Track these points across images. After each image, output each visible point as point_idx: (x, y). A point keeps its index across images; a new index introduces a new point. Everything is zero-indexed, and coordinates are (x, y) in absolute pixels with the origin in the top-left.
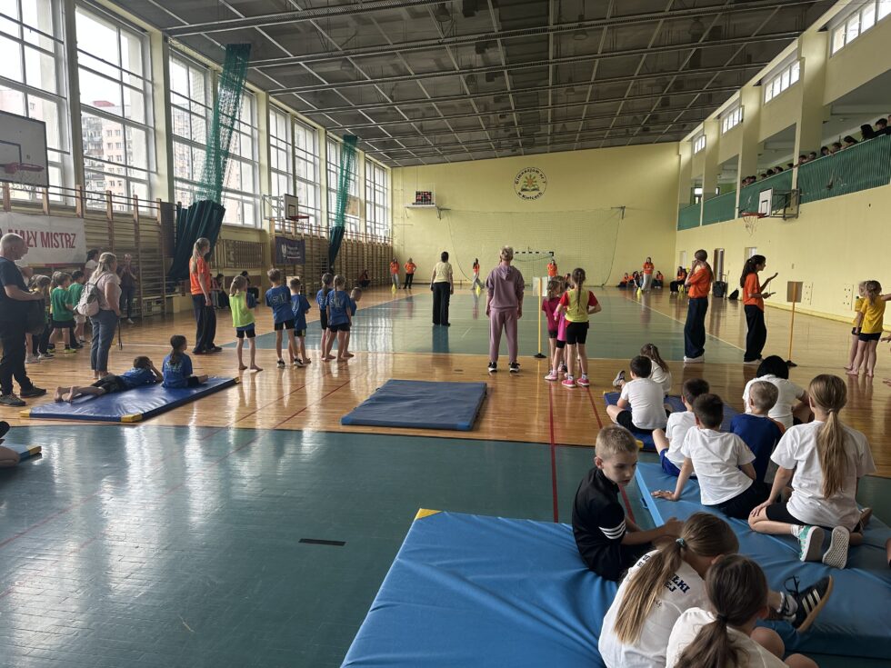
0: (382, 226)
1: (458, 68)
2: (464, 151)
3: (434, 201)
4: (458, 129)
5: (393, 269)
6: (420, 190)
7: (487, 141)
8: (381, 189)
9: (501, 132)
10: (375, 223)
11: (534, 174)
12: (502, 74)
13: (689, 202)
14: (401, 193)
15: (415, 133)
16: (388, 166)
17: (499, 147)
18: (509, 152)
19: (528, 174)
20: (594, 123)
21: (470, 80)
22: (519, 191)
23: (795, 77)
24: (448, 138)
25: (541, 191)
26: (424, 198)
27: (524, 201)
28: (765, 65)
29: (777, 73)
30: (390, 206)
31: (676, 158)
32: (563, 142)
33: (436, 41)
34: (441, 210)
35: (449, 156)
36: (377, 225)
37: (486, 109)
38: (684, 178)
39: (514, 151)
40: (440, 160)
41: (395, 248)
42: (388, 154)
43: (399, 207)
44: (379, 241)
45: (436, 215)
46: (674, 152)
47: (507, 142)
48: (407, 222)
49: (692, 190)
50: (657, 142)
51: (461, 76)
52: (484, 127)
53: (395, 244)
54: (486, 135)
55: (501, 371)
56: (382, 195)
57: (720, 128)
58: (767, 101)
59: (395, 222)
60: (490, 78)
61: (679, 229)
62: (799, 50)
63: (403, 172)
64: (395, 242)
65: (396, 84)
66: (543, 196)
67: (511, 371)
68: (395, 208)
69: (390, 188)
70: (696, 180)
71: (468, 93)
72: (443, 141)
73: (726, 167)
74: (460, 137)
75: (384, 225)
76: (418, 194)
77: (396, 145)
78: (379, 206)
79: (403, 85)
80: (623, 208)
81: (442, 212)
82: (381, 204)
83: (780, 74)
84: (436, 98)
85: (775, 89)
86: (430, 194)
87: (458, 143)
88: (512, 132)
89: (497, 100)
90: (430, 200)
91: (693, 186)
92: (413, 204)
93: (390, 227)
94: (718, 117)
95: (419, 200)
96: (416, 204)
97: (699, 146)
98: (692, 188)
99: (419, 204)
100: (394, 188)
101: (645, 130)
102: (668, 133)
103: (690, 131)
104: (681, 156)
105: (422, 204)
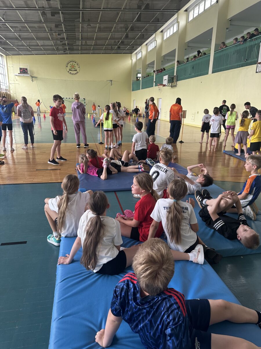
0: (4, 84)
2: (42, 50)
4: (38, 39)
7: (52, 45)
9: (59, 42)
11: (74, 63)
14: (12, 68)
15: (17, 39)
17: (58, 49)
18: (62, 52)
20: (99, 42)
21: (44, 14)
22: (68, 70)
23: (175, 30)
24: (33, 42)
25: (78, 71)
26: (24, 71)
27: (70, 75)
28: (165, 24)
29: (168, 28)
30: (7, 74)
32: (85, 50)
34: (33, 77)
35: (34, 52)
37: (51, 30)
38: (133, 70)
39: (65, 52)
40: (30, 53)
42: (3, 48)
44: (3, 91)
45: (30, 79)
46: (130, 58)
47: (61, 47)
50: (123, 53)
51: (39, 11)
52: (51, 39)
54: (51, 43)
57: (147, 49)
58: (164, 39)
60: (53, 14)
61: (132, 91)
62: (177, 18)
65: (5, 12)
67: (85, 147)
68: (9, 75)
70: (138, 71)
71: (43, 21)
72: (30, 44)
73: (149, 66)
74: (40, 43)
76: (20, 69)
77: (8, 44)
79: (9, 12)
80: (111, 81)
81: (33, 78)
82: (3, 73)
83: (170, 28)
84: (27, 22)
85: (168, 34)
86: (27, 69)
87: (38, 45)
88: (63, 43)
89: (57, 26)
90: (27, 72)
91: (137, 73)
92: (19, 74)
93: (8, 84)
94: (146, 44)
95: (22, 72)
96: (20, 74)
97: (139, 56)
98: (137, 74)
99: (22, 74)
100: (8, 66)
101: (119, 48)
102: (127, 50)
103: (136, 50)
104: (132, 60)
105: (23, 74)
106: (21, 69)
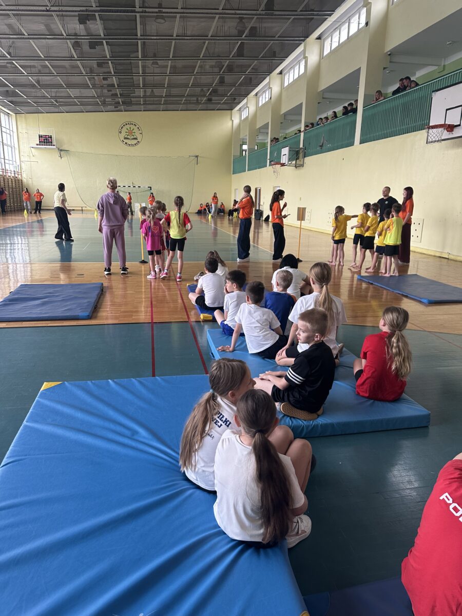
0: (11, 162)
1: (65, 35)
2: (77, 105)
3: (54, 143)
4: (70, 86)
5: (24, 197)
6: (42, 133)
7: (93, 97)
8: (8, 131)
9: (105, 91)
10: (4, 159)
12: (102, 44)
13: (239, 154)
15: (33, 86)
16: (12, 112)
17: (104, 103)
18: (112, 108)
20: (175, 91)
21: (76, 45)
23: (302, 71)
24: (62, 92)
26: (46, 140)
27: (125, 146)
28: (284, 60)
29: (291, 67)
30: (16, 146)
31: (230, 122)
32: (152, 104)
33: (44, 8)
34: (61, 150)
35: (64, 108)
36: (6, 161)
37: (91, 71)
38: (234, 138)
39: (116, 108)
40: (57, 110)
41: (24, 180)
42: (11, 102)
44: (9, 174)
45: (57, 154)
46: (229, 117)
47: (110, 100)
48: (33, 159)
49: (241, 146)
50: (217, 110)
51: (68, 41)
52: (91, 86)
53: (25, 177)
54: (93, 92)
55: (114, 274)
56: (9, 136)
57: (257, 103)
58: (285, 85)
59: (22, 159)
60: (92, 45)
61: (233, 174)
62: (304, 51)
63: (25, 118)
64: (24, 175)
65: (13, 42)
66: (140, 145)
67: (122, 274)
68: (21, 147)
69: (15, 130)
70: (243, 139)
71: (76, 56)
72: (58, 95)
73: (262, 131)
74: (72, 92)
76: (40, 136)
77: (17, 95)
78: (7, 145)
79: (19, 43)
80: (197, 157)
81: (62, 153)
82: (9, 143)
83: (293, 67)
84: (48, 58)
85: (290, 78)
86: (51, 137)
87: (70, 97)
88: (113, 92)
89: (100, 65)
90: (51, 142)
91: (242, 143)
92: (37, 145)
93: (18, 163)
94: (256, 94)
95: (42, 142)
96: (40, 145)
97: (245, 114)
98: (241, 145)
99: (42, 145)
100: (19, 131)
101: (210, 100)
102: (224, 103)
103: (239, 103)
104: (233, 121)
105: (45, 145)
106: (42, 137)
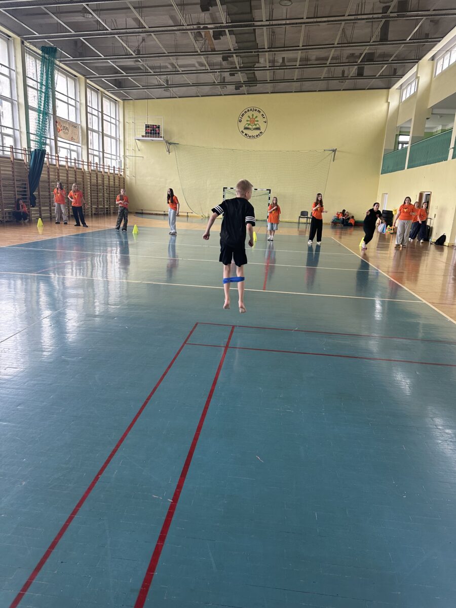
0: (114, 157)
3: (162, 134)
6: (150, 123)
8: (112, 120)
10: (103, 152)
11: (256, 114)
14: (132, 126)
16: (119, 97)
18: (232, 90)
19: (250, 113)
22: (242, 129)
25: (262, 130)
26: (153, 131)
30: (122, 138)
31: (385, 106)
36: (107, 156)
38: (389, 126)
39: (237, 90)
40: (167, 94)
41: (128, 178)
43: (130, 140)
46: (384, 99)
48: (139, 154)
50: (368, 89)
53: (128, 175)
59: (127, 154)
61: (382, 174)
63: (134, 105)
64: (128, 173)
66: (262, 136)
68: (127, 140)
69: (121, 120)
75: (116, 155)
80: (334, 151)
81: (170, 146)
82: (113, 135)
86: (159, 127)
90: (159, 133)
91: (398, 133)
92: (143, 136)
93: (122, 158)
94: (433, 58)
95: (148, 133)
98: (396, 135)
99: (148, 137)
100: (126, 121)
103: (401, 76)
104: (389, 103)
105: (151, 137)
106: (148, 127)
